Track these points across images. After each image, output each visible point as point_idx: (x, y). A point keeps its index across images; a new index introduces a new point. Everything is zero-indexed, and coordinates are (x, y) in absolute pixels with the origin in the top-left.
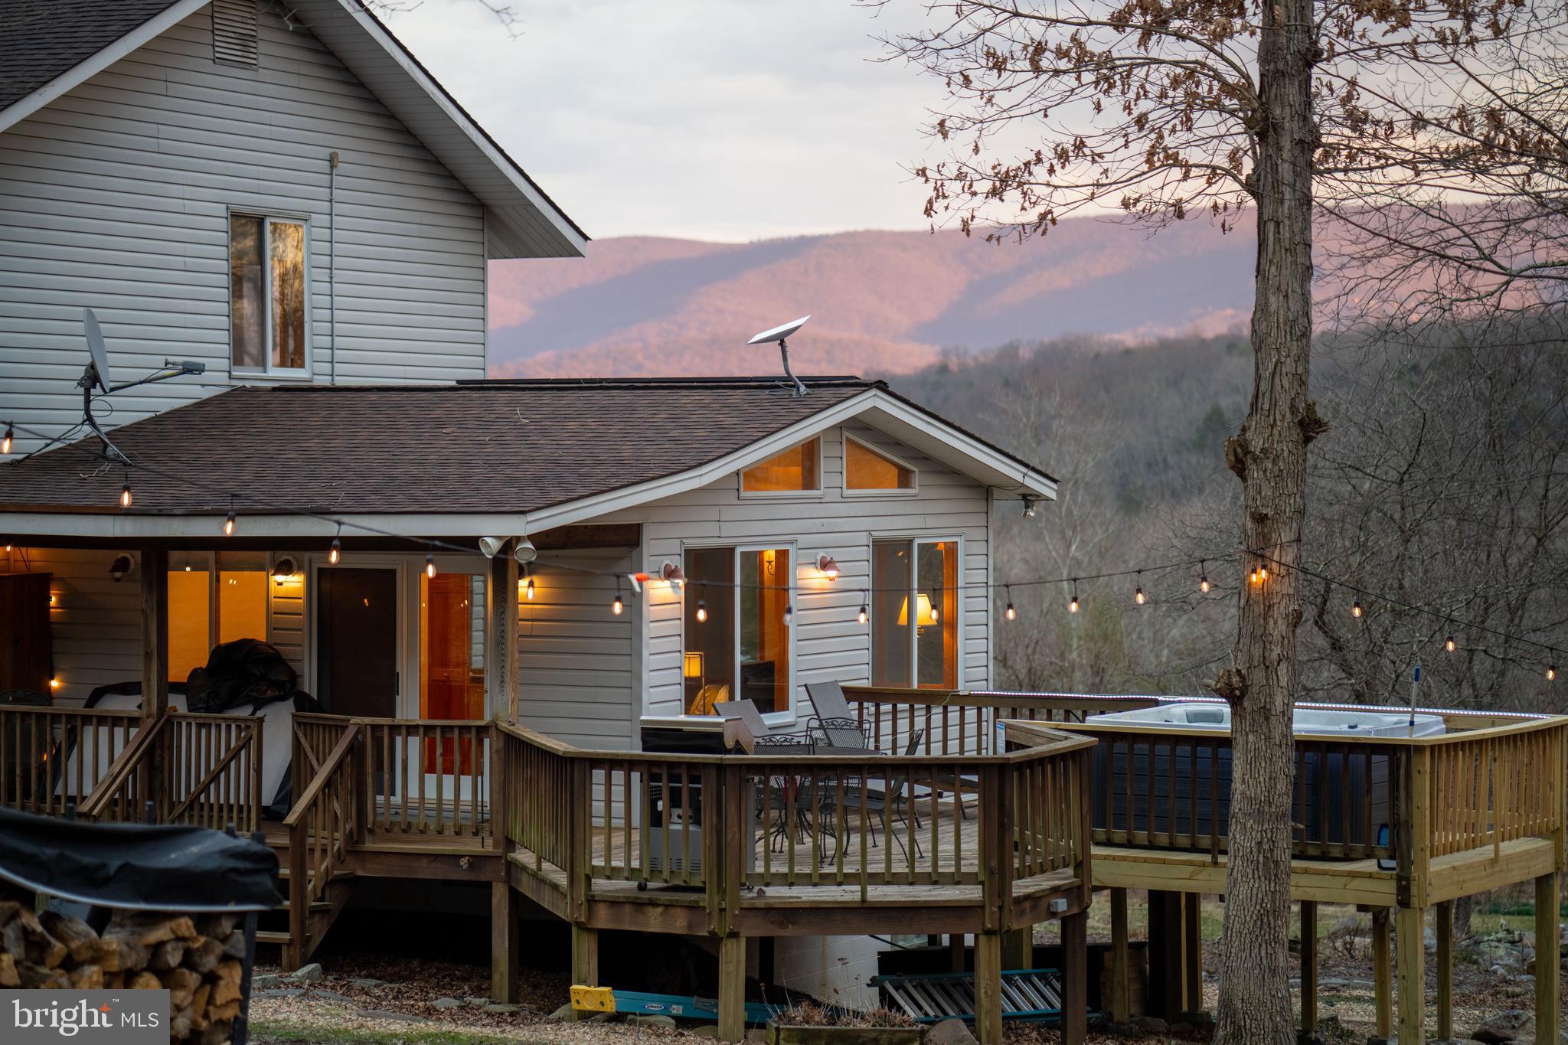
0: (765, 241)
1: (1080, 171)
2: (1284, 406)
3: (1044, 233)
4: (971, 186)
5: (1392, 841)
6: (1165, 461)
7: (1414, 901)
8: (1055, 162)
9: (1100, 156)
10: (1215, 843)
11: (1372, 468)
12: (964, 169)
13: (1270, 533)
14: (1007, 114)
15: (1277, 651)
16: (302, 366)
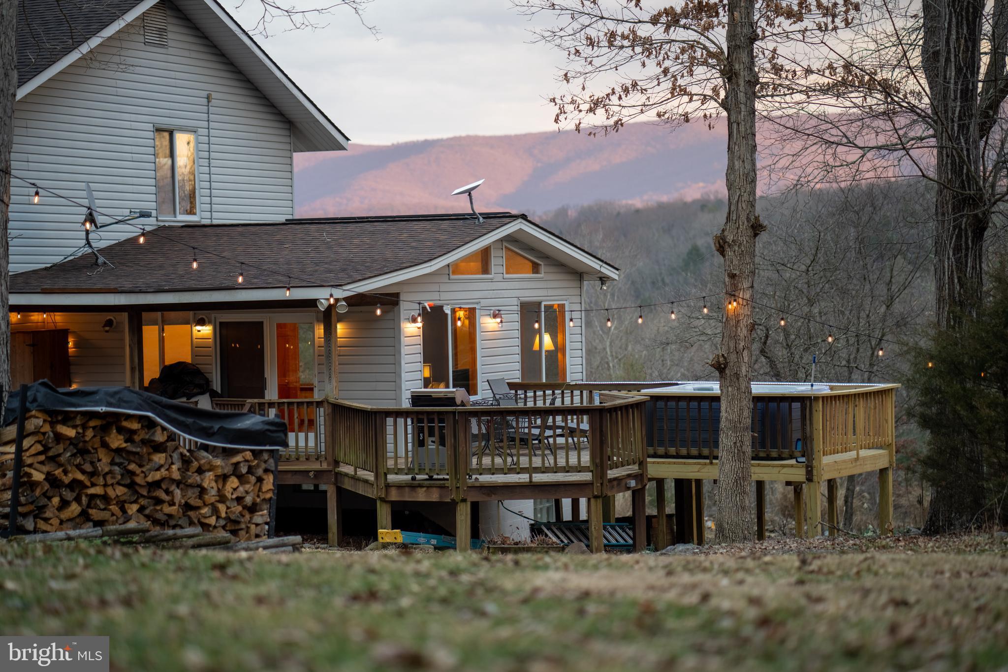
0: (402, 144)
1: (635, 98)
2: (743, 218)
3: (617, 131)
4: (578, 107)
5: (803, 448)
6: (663, 280)
7: (815, 478)
8: (622, 93)
9: (646, 90)
10: (711, 452)
11: (792, 264)
12: (575, 98)
13: (738, 283)
14: (598, 69)
15: (742, 344)
16: (195, 214)
